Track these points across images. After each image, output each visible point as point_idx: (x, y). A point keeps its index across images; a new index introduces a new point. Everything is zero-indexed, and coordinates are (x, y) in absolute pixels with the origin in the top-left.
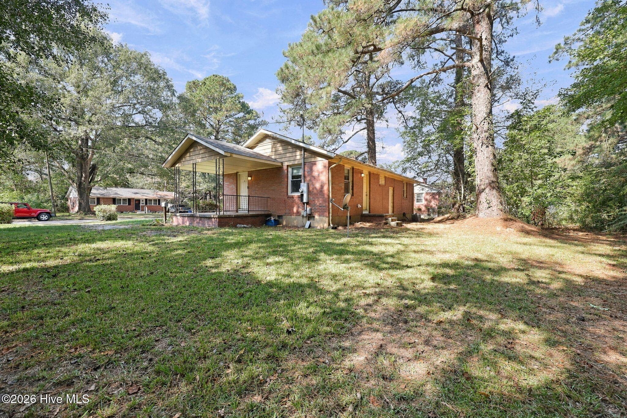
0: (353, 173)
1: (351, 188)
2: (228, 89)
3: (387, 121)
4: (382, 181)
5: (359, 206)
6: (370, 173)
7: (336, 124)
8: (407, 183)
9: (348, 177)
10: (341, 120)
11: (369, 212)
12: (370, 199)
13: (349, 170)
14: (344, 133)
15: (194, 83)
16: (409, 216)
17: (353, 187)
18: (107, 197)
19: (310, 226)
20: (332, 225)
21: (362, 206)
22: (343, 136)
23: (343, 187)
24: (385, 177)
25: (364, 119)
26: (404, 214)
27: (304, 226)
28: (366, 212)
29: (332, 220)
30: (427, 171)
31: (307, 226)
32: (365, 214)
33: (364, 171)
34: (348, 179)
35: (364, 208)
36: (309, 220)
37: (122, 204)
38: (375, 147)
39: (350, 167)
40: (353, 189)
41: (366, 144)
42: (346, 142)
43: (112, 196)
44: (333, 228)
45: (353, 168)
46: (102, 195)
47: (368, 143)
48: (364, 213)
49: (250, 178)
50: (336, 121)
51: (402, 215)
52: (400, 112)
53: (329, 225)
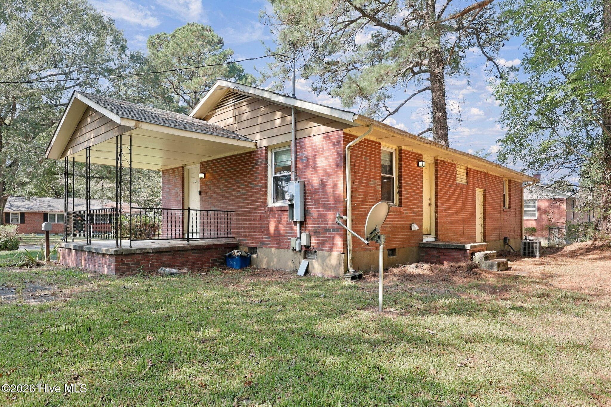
0: (400, 159)
1: (396, 190)
2: (209, 43)
3: (467, 74)
4: (461, 178)
5: (415, 227)
6: (436, 162)
7: (374, 79)
8: (510, 181)
9: (391, 167)
10: (383, 72)
11: (436, 239)
12: (436, 212)
13: (391, 154)
14: (389, 97)
15: (159, 37)
16: (515, 244)
17: (400, 187)
18: (37, 211)
19: (307, 272)
20: (352, 271)
21: (421, 227)
22: (388, 102)
23: (379, 188)
24: (467, 169)
25: (426, 71)
26: (505, 239)
27: (297, 271)
28: (429, 239)
29: (353, 258)
30: (548, 159)
31: (301, 272)
32: (427, 243)
33: (424, 157)
34: (390, 172)
35: (424, 232)
36: (305, 258)
37: (56, 222)
38: (446, 119)
39: (395, 147)
40: (400, 193)
41: (430, 116)
42: (394, 113)
43: (43, 210)
44: (353, 278)
45: (401, 151)
46: (28, 208)
47: (434, 114)
48: (425, 240)
49: (202, 176)
50: (373, 74)
51: (502, 242)
52: (490, 59)
53: (347, 270)
